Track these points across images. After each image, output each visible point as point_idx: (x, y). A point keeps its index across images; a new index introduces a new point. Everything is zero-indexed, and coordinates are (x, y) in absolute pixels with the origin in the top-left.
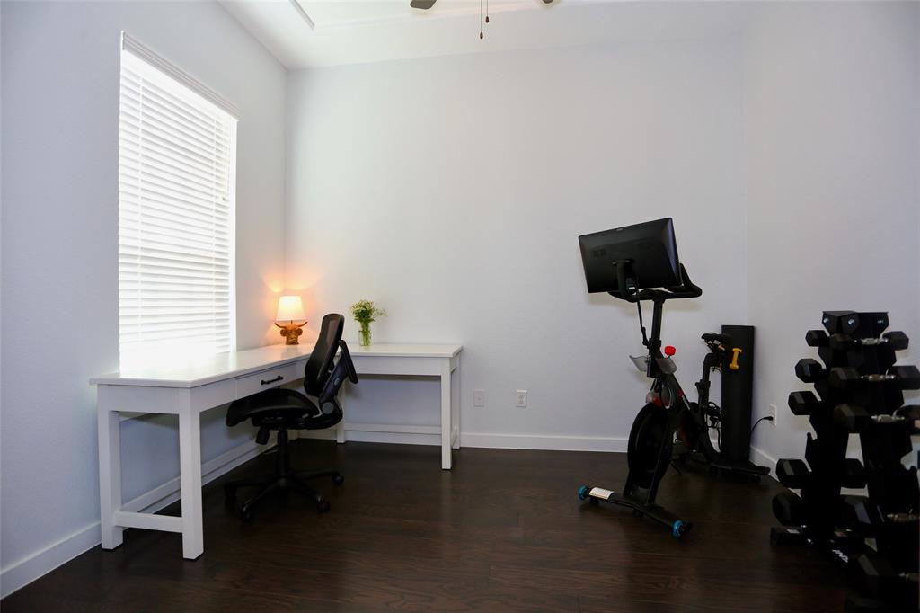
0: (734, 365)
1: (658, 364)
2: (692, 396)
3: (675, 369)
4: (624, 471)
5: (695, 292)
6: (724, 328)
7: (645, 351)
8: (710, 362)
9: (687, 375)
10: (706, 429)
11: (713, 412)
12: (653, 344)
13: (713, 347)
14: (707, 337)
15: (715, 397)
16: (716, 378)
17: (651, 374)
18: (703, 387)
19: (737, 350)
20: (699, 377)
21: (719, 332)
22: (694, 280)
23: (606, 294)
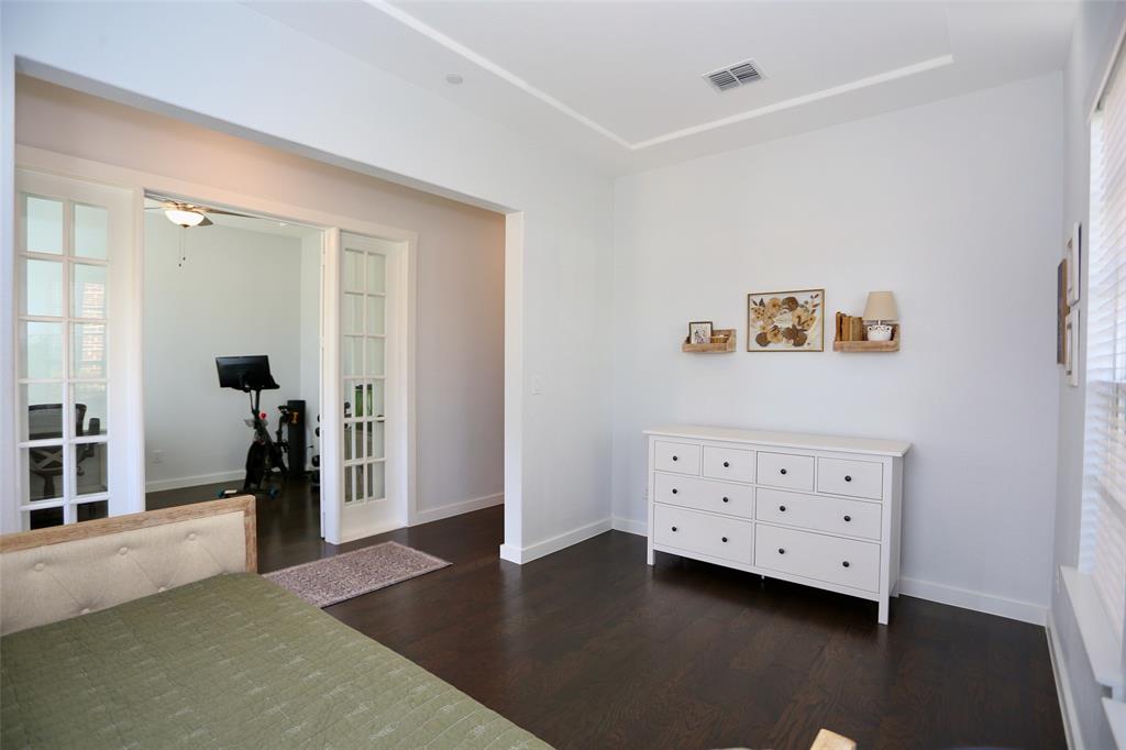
0: (294, 422)
1: (259, 423)
2: (274, 439)
3: (267, 424)
4: (243, 485)
5: (277, 387)
6: (289, 402)
7: (252, 417)
8: (282, 421)
9: (272, 428)
10: (281, 455)
11: (284, 445)
12: (256, 412)
13: (284, 413)
14: (280, 408)
15: (285, 437)
16: (285, 429)
17: (255, 428)
18: (279, 433)
19: (295, 414)
20: (277, 429)
21: (286, 404)
22: (277, 382)
23: (230, 389)
